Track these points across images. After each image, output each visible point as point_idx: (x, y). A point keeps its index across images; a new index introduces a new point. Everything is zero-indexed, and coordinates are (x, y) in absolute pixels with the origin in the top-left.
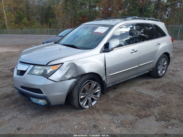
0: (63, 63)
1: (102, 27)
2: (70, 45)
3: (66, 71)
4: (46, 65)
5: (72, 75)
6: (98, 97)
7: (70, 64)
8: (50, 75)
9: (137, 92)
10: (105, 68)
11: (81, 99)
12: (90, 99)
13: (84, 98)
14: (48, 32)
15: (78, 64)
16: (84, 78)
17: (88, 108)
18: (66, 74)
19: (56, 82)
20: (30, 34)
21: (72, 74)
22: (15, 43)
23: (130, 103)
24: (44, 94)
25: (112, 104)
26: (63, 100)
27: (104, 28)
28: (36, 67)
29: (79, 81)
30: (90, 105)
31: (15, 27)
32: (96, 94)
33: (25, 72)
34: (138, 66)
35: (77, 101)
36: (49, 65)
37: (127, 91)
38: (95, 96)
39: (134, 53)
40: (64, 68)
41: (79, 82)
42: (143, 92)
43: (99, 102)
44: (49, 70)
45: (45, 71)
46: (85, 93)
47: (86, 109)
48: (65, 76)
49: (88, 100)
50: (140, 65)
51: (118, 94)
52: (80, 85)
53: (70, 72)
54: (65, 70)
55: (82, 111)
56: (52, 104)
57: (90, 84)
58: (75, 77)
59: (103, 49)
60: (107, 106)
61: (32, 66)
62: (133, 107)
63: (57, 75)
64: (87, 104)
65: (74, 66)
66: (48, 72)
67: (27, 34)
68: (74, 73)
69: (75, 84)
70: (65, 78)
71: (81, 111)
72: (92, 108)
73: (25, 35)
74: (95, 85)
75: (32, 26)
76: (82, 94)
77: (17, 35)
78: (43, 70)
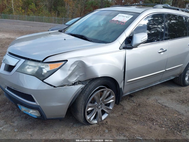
0: (67, 61)
1: (123, 15)
2: (79, 35)
3: (70, 72)
4: (42, 62)
5: (78, 78)
6: (110, 109)
7: (77, 63)
8: (47, 76)
9: (159, 104)
10: (124, 71)
11: (87, 112)
12: (100, 111)
13: (91, 111)
14: (55, 21)
15: (88, 64)
16: (94, 83)
17: (97, 123)
18: (70, 76)
19: (55, 87)
20: (36, 21)
21: (78, 76)
22: (20, 30)
23: (152, 120)
24: (36, 103)
25: (129, 119)
26: (63, 113)
27: (126, 15)
28: (29, 63)
29: (87, 87)
30: (100, 120)
31: (22, 12)
32: (108, 105)
33: (13, 67)
34: (165, 70)
35: (83, 114)
36: (46, 61)
37: (147, 101)
38: (107, 108)
39: (162, 53)
40: (68, 68)
41: (88, 89)
42: (167, 105)
43: (111, 115)
44: (46, 69)
45: (41, 69)
46: (94, 103)
47: (93, 125)
48: (69, 80)
49: (97, 113)
50: (167, 70)
51: (136, 104)
52: (88, 93)
53: (76, 73)
54: (69, 70)
55: (89, 127)
56: (47, 117)
57: (103, 91)
58: (82, 80)
59: (124, 45)
60: (122, 123)
61: (23, 61)
62: (157, 127)
63: (57, 78)
64: (95, 118)
65: (81, 66)
66: (45, 71)
67: (33, 21)
68: (81, 76)
69: (82, 91)
70: (68, 81)
71: (87, 127)
72: (101, 123)
73: (31, 22)
74: (108, 93)
75: (40, 13)
76: (90, 105)
77: (23, 21)
78: (38, 68)
